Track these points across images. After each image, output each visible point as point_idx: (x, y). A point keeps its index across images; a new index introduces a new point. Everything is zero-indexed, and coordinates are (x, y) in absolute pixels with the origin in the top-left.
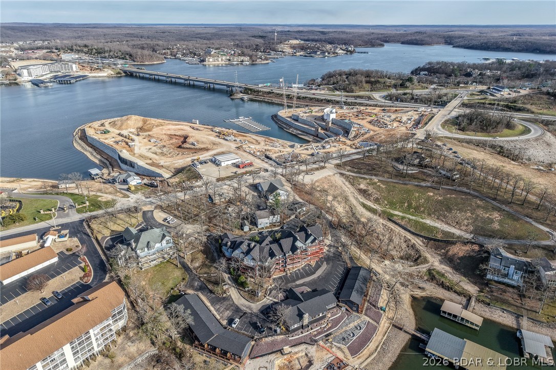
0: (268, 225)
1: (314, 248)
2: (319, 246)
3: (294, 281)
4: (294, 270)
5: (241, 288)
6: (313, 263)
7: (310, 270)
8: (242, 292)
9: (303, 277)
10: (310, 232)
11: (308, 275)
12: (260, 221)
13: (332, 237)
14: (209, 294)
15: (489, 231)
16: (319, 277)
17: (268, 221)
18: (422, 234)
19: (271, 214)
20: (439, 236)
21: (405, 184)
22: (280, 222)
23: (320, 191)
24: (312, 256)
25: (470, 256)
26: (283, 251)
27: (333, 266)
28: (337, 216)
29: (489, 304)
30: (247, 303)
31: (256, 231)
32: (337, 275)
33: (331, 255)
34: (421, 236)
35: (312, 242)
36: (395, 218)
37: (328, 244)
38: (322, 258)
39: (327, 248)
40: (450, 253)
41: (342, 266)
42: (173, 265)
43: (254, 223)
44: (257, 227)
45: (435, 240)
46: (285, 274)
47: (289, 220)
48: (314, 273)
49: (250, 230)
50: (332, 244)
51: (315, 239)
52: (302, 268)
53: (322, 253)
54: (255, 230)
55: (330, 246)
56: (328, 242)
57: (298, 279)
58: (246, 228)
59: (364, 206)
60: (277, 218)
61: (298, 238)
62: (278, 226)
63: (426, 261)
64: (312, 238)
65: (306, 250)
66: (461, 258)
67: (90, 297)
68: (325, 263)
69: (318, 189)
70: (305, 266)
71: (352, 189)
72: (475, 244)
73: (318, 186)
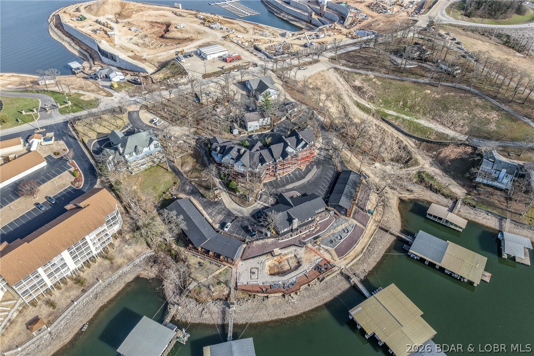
0: (258, 128)
1: (305, 153)
2: (310, 151)
3: (284, 185)
4: (284, 175)
5: (232, 193)
6: (303, 168)
7: (300, 174)
8: (233, 197)
9: (293, 181)
10: (301, 137)
11: (298, 179)
12: (249, 124)
13: (323, 139)
14: (201, 198)
15: (484, 133)
16: (308, 182)
17: (258, 124)
18: (416, 135)
19: (261, 116)
20: (433, 138)
21: (402, 80)
22: (270, 124)
23: (313, 89)
24: (303, 161)
25: (461, 159)
26: (273, 157)
27: (323, 170)
28: (330, 116)
29: (474, 207)
30: (238, 207)
31: (246, 135)
32: (327, 180)
33: (322, 158)
34: (414, 137)
35: (303, 147)
36: (388, 118)
37: (319, 147)
38: (312, 162)
39: (317, 151)
40: (442, 155)
41: (331, 169)
42: (163, 169)
43: (244, 126)
44: (247, 130)
45: (428, 142)
46: (275, 179)
47: (279, 122)
48: (303, 177)
49: (240, 133)
50: (323, 146)
51: (306, 144)
52: (292, 173)
53: (312, 157)
54: (245, 133)
55: (320, 149)
56: (318, 145)
57: (288, 183)
58: (236, 132)
59: (358, 105)
60: (267, 121)
61: (289, 144)
62: (269, 129)
63: (416, 163)
64: (303, 143)
65: (296, 156)
66: (452, 161)
67: (82, 204)
68: (315, 166)
69: (311, 86)
70: (295, 171)
71: (347, 87)
72: (468, 145)
73: (311, 83)
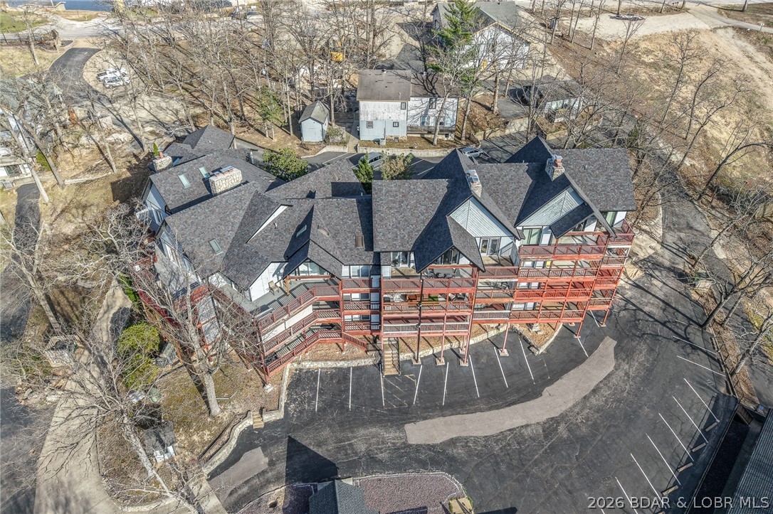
0: (402, 133)
1: (566, 263)
2: (597, 257)
3: (402, 416)
4: (426, 352)
6: (544, 335)
7: (516, 370)
9: (460, 403)
10: (559, 171)
11: (497, 397)
12: (368, 109)
13: (667, 228)
16: (550, 427)
17: (400, 116)
19: (420, 90)
22: (457, 129)
23: (654, 65)
24: (548, 302)
26: (369, 242)
27: (648, 375)
31: (348, 150)
32: (667, 442)
33: (652, 307)
35: (559, 228)
37: (642, 255)
38: (599, 316)
39: (634, 272)
41: (701, 384)
43: (347, 114)
44: (358, 134)
46: (369, 362)
47: (498, 133)
48: (530, 392)
49: (326, 139)
50: (666, 258)
51: (582, 213)
52: (476, 352)
53: (604, 293)
54: (344, 143)
55: (651, 265)
56: (645, 245)
57: (431, 406)
58: (312, 131)
60: (450, 110)
61: (477, 188)
62: (442, 145)
64: (564, 203)
65: (510, 264)
68: (609, 344)
69: (648, 59)
70: (495, 342)
73: (648, 52)
